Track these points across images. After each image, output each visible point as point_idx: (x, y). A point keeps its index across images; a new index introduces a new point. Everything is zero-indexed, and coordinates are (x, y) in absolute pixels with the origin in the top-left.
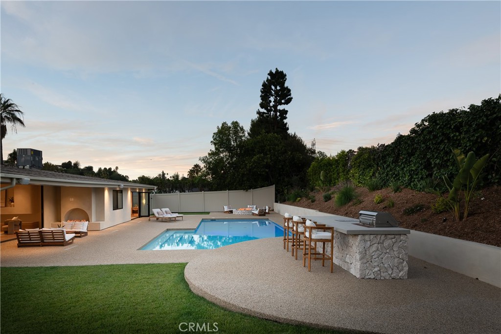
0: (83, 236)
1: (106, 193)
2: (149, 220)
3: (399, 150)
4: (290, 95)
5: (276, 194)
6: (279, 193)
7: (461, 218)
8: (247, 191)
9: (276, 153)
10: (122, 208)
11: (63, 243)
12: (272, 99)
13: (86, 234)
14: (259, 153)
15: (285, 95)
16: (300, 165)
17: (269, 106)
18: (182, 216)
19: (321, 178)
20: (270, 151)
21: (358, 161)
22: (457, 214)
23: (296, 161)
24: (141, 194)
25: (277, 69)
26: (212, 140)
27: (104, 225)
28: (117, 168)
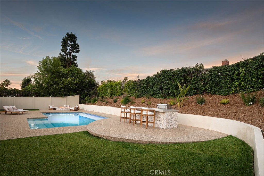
3: (148, 82)
4: (79, 48)
5: (80, 100)
6: (81, 99)
7: (180, 107)
8: (63, 97)
9: (81, 78)
12: (68, 48)
14: (71, 77)
15: (75, 48)
16: (93, 85)
17: (67, 52)
19: (108, 92)
20: (77, 76)
21: (128, 85)
22: (179, 106)
23: (91, 83)
25: (71, 33)
26: (38, 65)
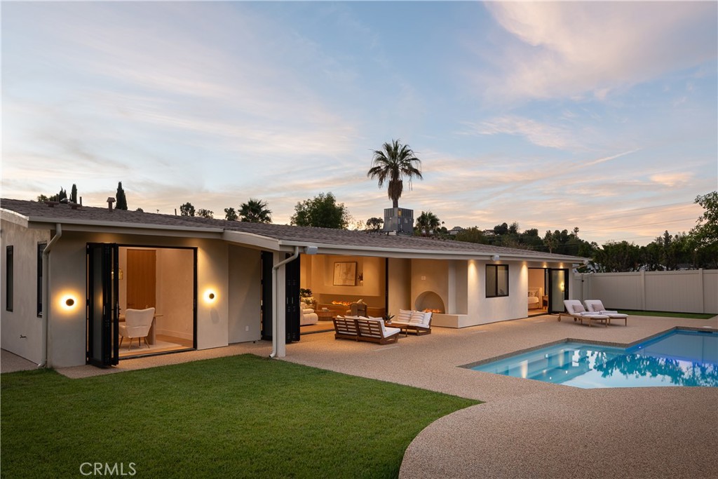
0: (422, 334)
1: (472, 270)
2: (559, 320)
10: (508, 295)
11: (380, 341)
13: (428, 331)
18: (625, 318)
24: (554, 272)
27: (465, 321)
28: (576, 230)
